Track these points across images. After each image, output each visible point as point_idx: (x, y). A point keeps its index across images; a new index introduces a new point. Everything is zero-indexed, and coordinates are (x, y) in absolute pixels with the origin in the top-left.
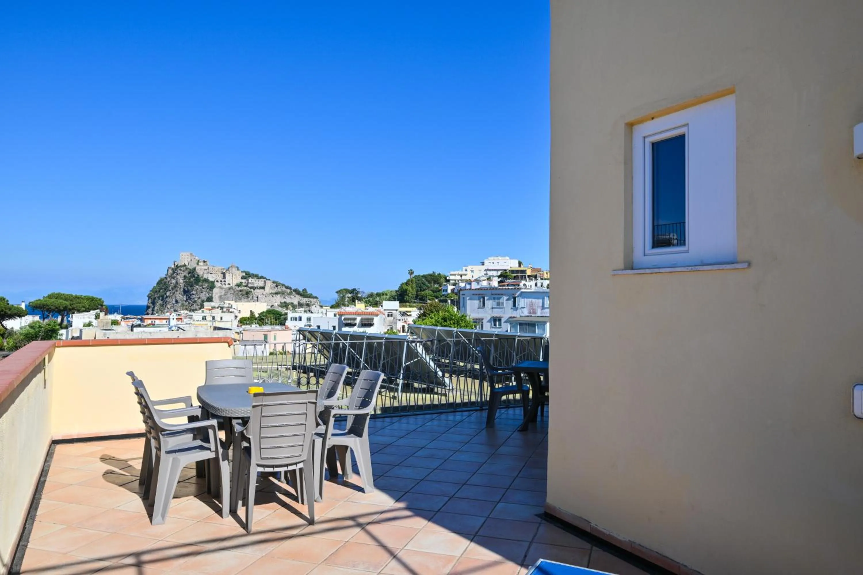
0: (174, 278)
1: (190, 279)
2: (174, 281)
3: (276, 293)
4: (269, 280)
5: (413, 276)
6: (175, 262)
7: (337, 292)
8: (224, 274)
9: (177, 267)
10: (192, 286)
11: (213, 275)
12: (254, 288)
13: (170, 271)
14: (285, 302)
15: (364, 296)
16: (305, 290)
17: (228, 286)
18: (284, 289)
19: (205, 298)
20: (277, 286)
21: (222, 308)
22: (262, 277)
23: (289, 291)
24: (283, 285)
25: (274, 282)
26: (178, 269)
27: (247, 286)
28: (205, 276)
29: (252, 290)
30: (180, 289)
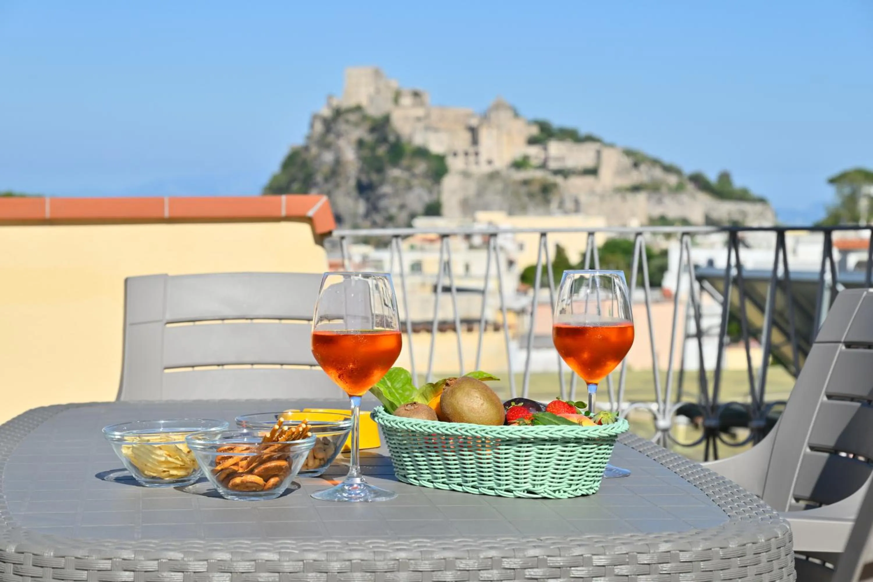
0: (328, 146)
1: (373, 149)
2: (328, 157)
3: (636, 189)
4: (611, 146)
6: (330, 97)
7: (833, 181)
8: (473, 131)
9: (338, 113)
10: (380, 170)
11: (444, 137)
12: (564, 173)
13: (319, 127)
14: (662, 217)
16: (725, 177)
17: (485, 169)
18: (658, 173)
19: (419, 207)
20: (636, 165)
21: (468, 237)
22: (590, 139)
23: (673, 180)
24: (655, 162)
25: (628, 153)
26: (341, 120)
27: (543, 166)
28: (418, 140)
29: (559, 180)
30: (348, 179)
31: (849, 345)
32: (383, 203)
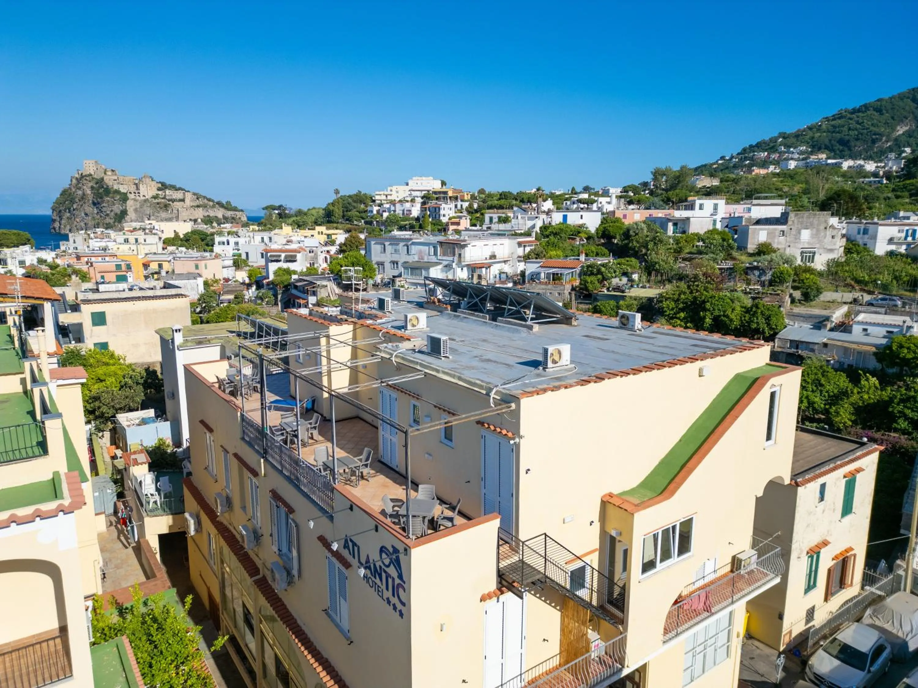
0: (79, 189)
1: (98, 190)
2: (80, 192)
3: (198, 206)
4: (188, 191)
6: (78, 170)
7: (265, 209)
8: (137, 185)
9: (82, 176)
10: (101, 198)
11: (125, 186)
12: (173, 201)
13: (74, 181)
14: (208, 216)
16: (229, 203)
17: (142, 198)
18: (206, 201)
19: (118, 211)
20: (198, 199)
21: (144, 229)
22: (180, 189)
23: (211, 203)
24: (205, 197)
25: (194, 194)
26: (83, 179)
27: (164, 198)
28: (116, 187)
29: (171, 203)
30: (89, 200)
32: (104, 209)
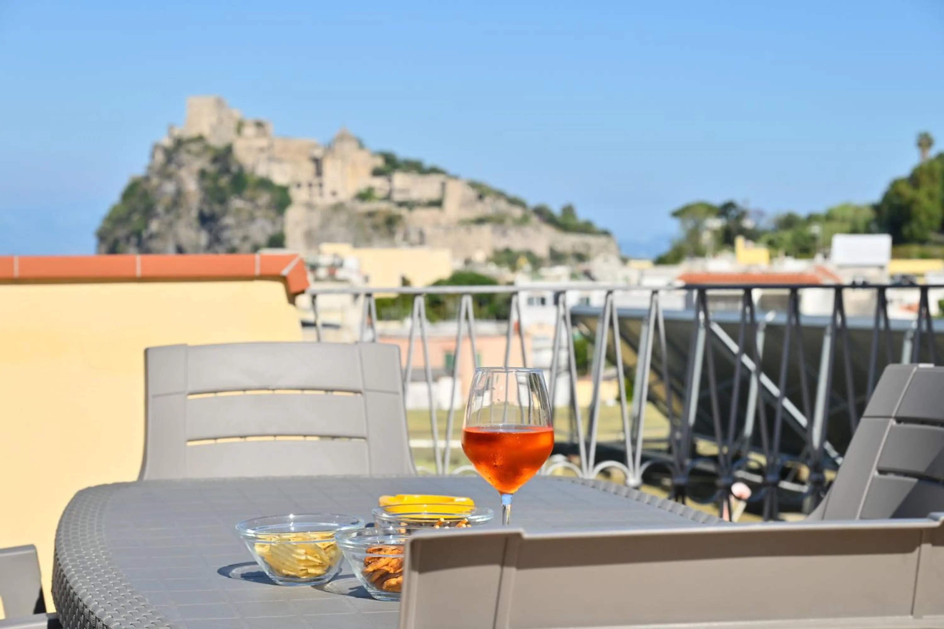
0: (169, 177)
1: (215, 179)
2: (170, 187)
3: (480, 221)
4: (455, 178)
5: (933, 153)
6: (171, 127)
7: (676, 214)
8: (317, 162)
9: (179, 143)
10: (223, 201)
11: (288, 168)
12: (409, 205)
13: (160, 157)
14: (507, 251)
15: (766, 223)
16: (568, 210)
17: (329, 200)
18: (503, 206)
19: (262, 239)
20: (481, 197)
21: (312, 269)
22: (434, 171)
23: (517, 212)
24: (500, 195)
25: (473, 185)
26: (182, 150)
27: (388, 198)
28: (262, 171)
29: (404, 212)
30: (189, 210)
31: (899, 420)
32: (226, 234)
